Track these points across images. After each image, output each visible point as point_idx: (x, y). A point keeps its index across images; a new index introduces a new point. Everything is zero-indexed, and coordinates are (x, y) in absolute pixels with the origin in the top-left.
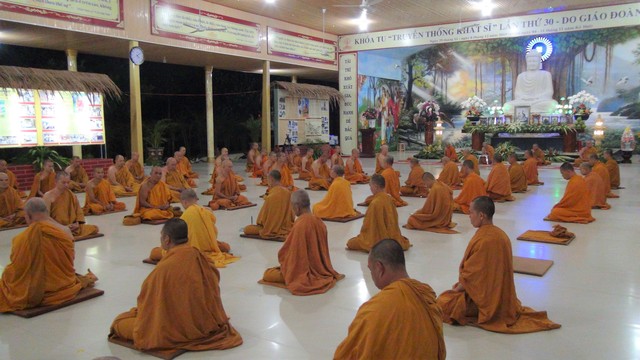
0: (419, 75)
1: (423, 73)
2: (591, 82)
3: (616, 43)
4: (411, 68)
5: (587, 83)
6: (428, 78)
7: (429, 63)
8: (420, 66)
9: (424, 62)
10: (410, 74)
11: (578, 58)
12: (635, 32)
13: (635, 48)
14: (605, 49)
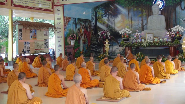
0: (100, 17)
1: (102, 16)
4: (96, 13)
6: (105, 19)
7: (105, 11)
8: (101, 12)
9: (102, 10)
10: (96, 16)
11: (178, 8)
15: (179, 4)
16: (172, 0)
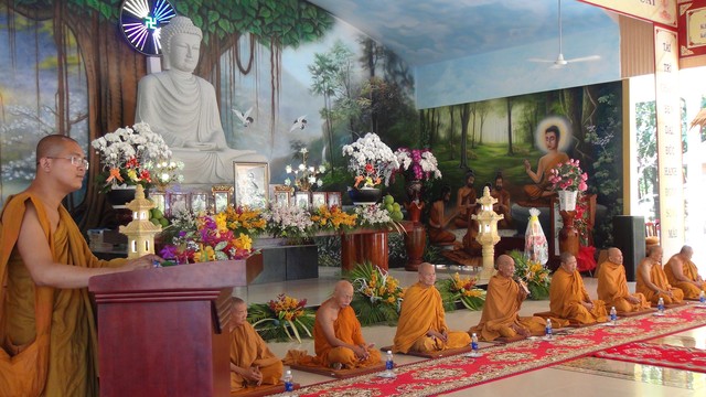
3: (286, 45)
5: (245, 120)
11: (225, 60)
12: (310, 29)
13: (312, 61)
14: (269, 53)
15: (229, 41)
16: (205, 18)
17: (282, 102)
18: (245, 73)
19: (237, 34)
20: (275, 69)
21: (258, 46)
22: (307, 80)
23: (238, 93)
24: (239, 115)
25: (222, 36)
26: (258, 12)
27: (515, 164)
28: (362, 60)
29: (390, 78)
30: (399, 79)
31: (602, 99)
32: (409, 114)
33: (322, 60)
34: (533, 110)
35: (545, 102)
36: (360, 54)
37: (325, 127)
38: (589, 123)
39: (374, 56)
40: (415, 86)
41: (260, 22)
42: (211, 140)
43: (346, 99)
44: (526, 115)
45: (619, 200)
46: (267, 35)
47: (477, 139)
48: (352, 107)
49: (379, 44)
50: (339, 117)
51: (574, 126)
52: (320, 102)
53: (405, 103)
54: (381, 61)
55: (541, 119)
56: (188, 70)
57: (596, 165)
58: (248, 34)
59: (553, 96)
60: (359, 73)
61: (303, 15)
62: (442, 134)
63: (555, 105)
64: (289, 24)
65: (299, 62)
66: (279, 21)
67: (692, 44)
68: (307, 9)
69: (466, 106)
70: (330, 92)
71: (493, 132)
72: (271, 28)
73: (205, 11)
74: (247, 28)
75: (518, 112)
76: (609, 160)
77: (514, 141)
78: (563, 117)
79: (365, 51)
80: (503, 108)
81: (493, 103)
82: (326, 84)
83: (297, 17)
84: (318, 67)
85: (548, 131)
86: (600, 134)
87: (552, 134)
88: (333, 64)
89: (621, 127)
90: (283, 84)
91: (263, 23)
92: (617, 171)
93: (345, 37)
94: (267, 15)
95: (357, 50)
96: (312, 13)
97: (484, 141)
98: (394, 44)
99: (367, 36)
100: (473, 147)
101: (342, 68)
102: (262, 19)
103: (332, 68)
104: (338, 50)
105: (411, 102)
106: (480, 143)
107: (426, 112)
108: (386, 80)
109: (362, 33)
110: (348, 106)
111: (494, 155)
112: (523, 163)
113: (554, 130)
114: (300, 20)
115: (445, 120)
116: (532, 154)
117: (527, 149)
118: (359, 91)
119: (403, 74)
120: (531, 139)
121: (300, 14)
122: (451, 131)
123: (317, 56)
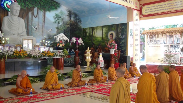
2: (37, 29)
3: (47, 11)
5: (35, 29)
11: (30, 14)
12: (54, 7)
13: (54, 15)
14: (42, 13)
15: (32, 9)
16: (25, 3)
17: (46, 25)
18: (36, 17)
19: (34, 8)
20: (44, 17)
21: (39, 11)
22: (53, 20)
23: (33, 22)
24: (33, 28)
25: (29, 8)
26: (39, 2)
27: (103, 42)
28: (68, 15)
29: (75, 20)
30: (78, 21)
31: (123, 27)
32: (80, 29)
33: (57, 15)
34: (108, 29)
35: (110, 27)
36: (67, 14)
37: (57, 31)
38: (119, 33)
39: (71, 15)
40: (82, 22)
41: (40, 5)
42: (21, 33)
43: (63, 25)
44: (106, 30)
45: (126, 52)
46: (42, 8)
47: (95, 36)
48: (64, 27)
49: (72, 12)
50: (61, 29)
51: (116, 33)
52: (56, 25)
53: (79, 26)
54: (73, 16)
55: (109, 32)
56: (16, 16)
57: (121, 43)
58: (37, 8)
59: (112, 26)
60: (67, 19)
61: (52, 4)
62: (88, 34)
63: (112, 28)
64: (48, 6)
65: (50, 15)
66: (45, 5)
67: (143, 14)
68: (53, 2)
69: (93, 27)
70: (59, 23)
71: (99, 34)
72: (43, 7)
73: (25, 1)
74: (36, 6)
75: (104, 29)
76: (124, 42)
77: (103, 37)
78: (114, 31)
79: (69, 13)
80: (101, 28)
81: (99, 27)
82: (58, 21)
83: (50, 4)
84: (56, 17)
85: (111, 34)
86: (122, 35)
87: (111, 35)
88: (60, 16)
89: (127, 34)
90: (46, 20)
91: (41, 5)
92: (125, 45)
93: (63, 10)
94: (42, 3)
95: (67, 13)
96: (55, 3)
97: (97, 36)
98: (76, 12)
99: (69, 10)
100: (94, 38)
101: (62, 17)
102: (41, 4)
103: (59, 17)
104: (61, 13)
105: (81, 26)
106: (96, 37)
107: (84, 29)
108: (74, 21)
109: (68, 9)
110: (63, 27)
111: (99, 40)
112: (105, 42)
113: (112, 34)
114: (51, 5)
115: (88, 31)
116: (107, 40)
117: (106, 39)
118: (66, 23)
119: (79, 19)
120: (107, 36)
121: (51, 4)
122: (89, 34)
123: (55, 14)
